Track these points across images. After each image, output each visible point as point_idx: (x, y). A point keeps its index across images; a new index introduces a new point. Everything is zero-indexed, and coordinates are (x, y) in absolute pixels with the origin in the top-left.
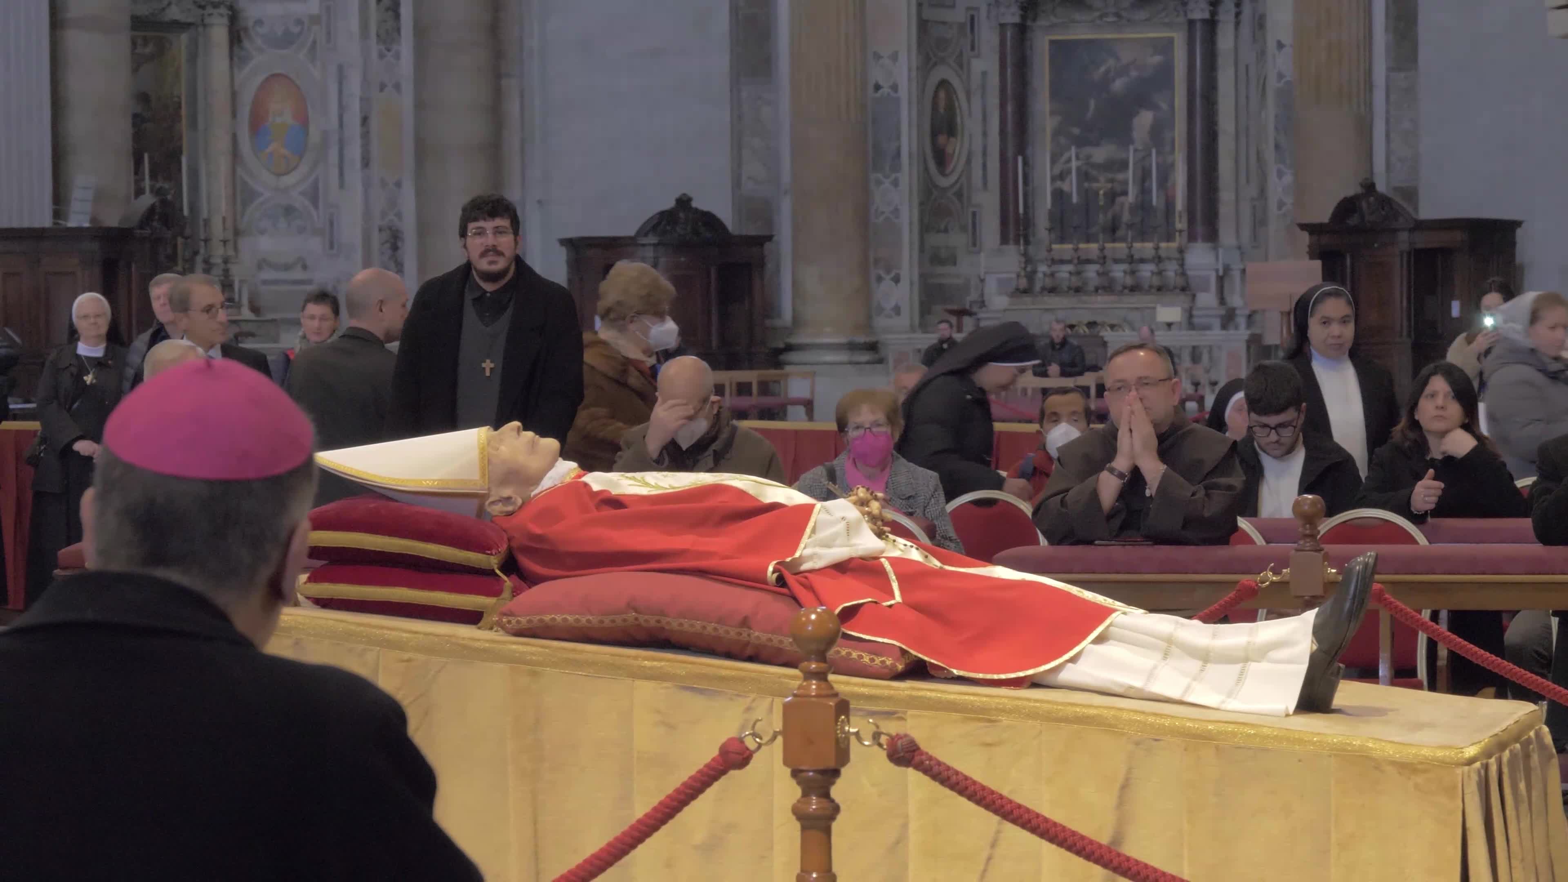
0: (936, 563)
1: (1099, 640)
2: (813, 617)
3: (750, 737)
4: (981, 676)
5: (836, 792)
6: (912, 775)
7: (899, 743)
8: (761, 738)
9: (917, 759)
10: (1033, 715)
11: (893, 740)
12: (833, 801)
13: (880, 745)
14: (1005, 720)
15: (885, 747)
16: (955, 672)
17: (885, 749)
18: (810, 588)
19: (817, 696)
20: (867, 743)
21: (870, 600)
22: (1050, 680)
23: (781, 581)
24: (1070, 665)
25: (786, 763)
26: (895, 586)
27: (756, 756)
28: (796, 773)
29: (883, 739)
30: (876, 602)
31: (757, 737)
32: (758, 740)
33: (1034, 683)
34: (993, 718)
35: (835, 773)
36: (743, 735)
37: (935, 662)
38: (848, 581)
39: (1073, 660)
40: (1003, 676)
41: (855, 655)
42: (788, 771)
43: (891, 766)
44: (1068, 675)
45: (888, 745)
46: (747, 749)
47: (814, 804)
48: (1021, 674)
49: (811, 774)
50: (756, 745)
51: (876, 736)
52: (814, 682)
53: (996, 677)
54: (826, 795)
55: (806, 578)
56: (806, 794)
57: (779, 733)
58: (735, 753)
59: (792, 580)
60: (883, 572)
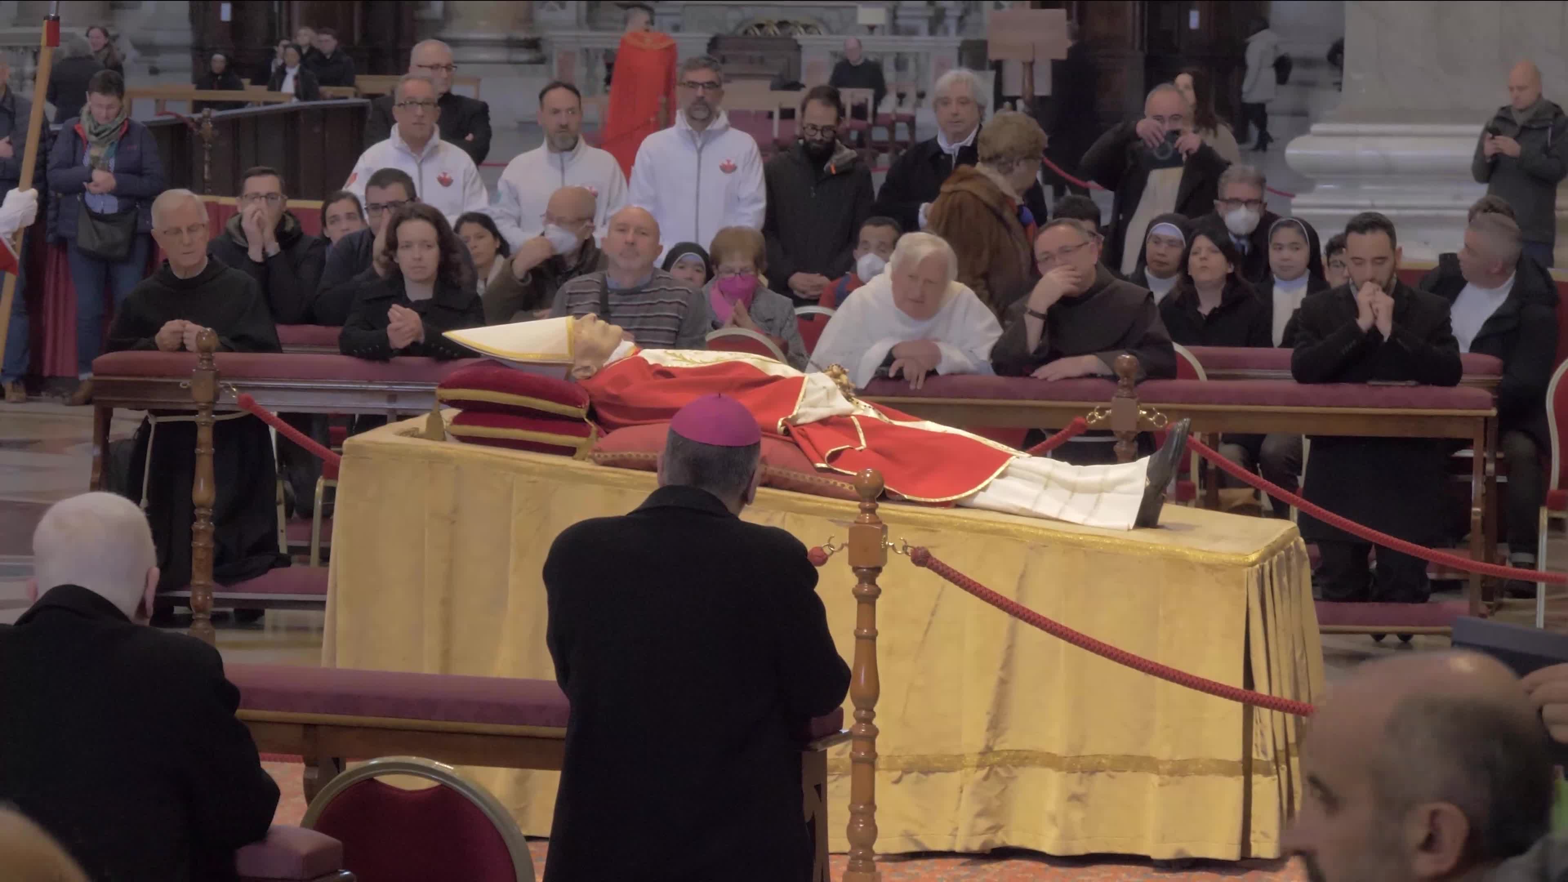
0: (885, 419)
1: (1002, 476)
2: (868, 475)
3: (827, 547)
4: (923, 499)
5: (880, 581)
6: (924, 571)
7: (920, 551)
8: (833, 547)
9: (930, 561)
10: (962, 528)
11: (915, 550)
12: (877, 586)
13: (907, 553)
14: (943, 531)
15: (910, 554)
16: (906, 496)
17: (909, 556)
18: (806, 437)
19: (870, 523)
20: (899, 552)
21: (848, 446)
22: (967, 504)
23: (787, 432)
24: (981, 493)
25: (850, 563)
26: (861, 435)
27: (829, 559)
28: (855, 570)
29: (909, 550)
30: (852, 448)
31: (831, 547)
32: (832, 549)
33: (958, 505)
34: (935, 529)
35: (878, 570)
36: (823, 546)
37: (892, 489)
38: (828, 432)
39: (984, 489)
40: (937, 500)
41: (839, 484)
42: (850, 568)
43: (913, 565)
44: (981, 500)
45: (912, 553)
46: (825, 554)
47: (866, 589)
48: (949, 499)
49: (865, 570)
50: (830, 551)
51: (905, 548)
52: (868, 515)
53: (932, 500)
54: (873, 583)
55: (803, 430)
56: (861, 582)
57: (846, 545)
58: (817, 556)
59: (793, 431)
60: (852, 426)
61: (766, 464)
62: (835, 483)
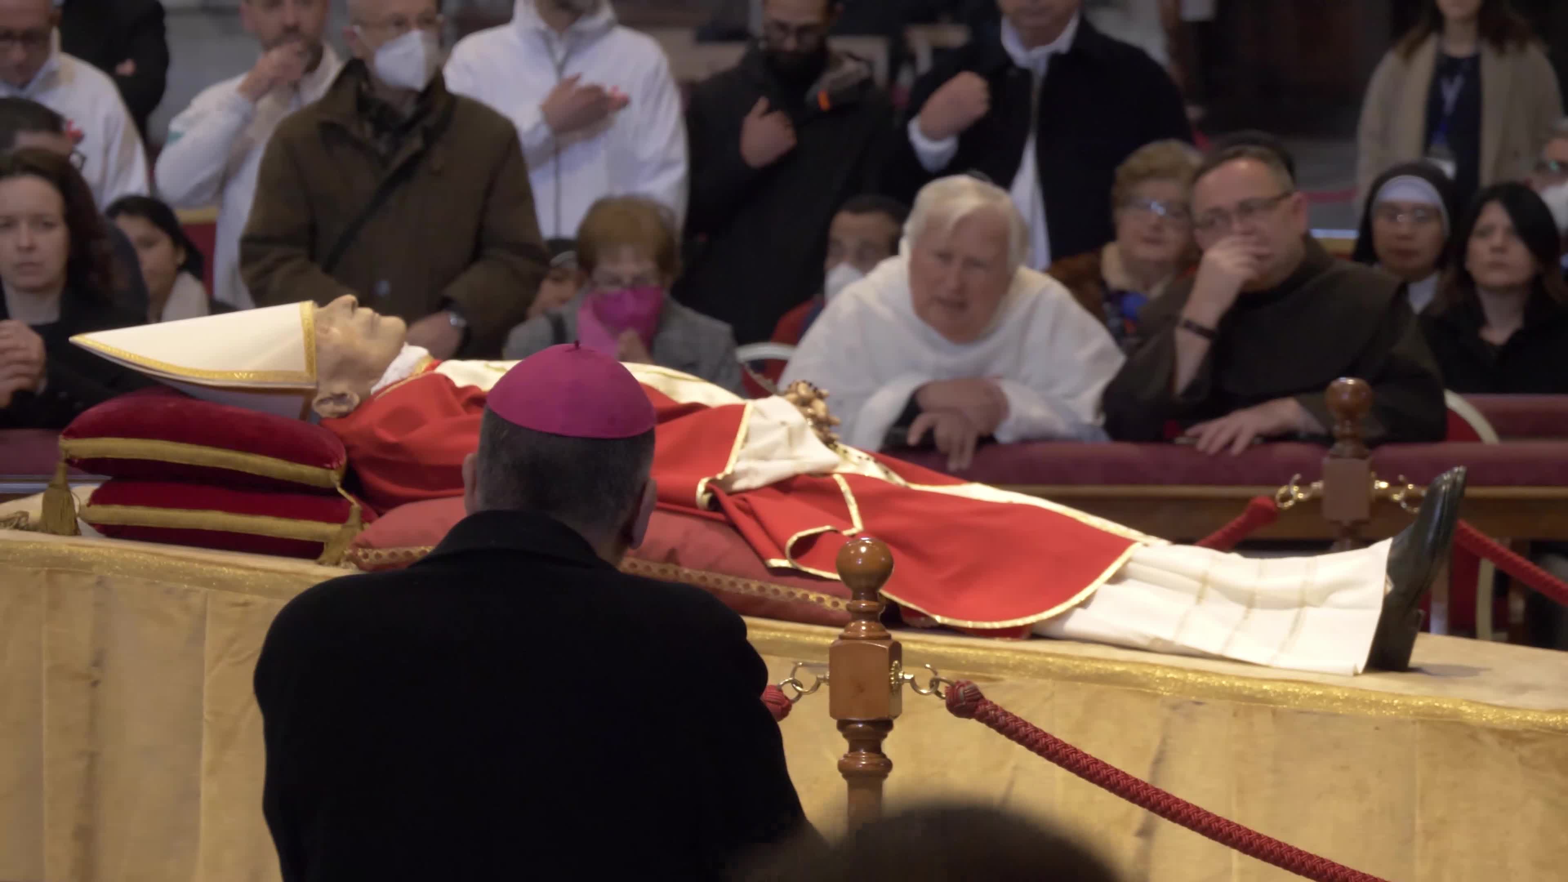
0: (898, 480)
1: (1117, 579)
2: (863, 549)
3: (790, 684)
4: (970, 624)
5: (890, 746)
6: (974, 726)
7: (961, 690)
8: (801, 686)
9: (981, 708)
10: (1045, 672)
11: (953, 688)
12: (884, 756)
13: (938, 694)
15: (944, 696)
16: (938, 619)
17: (943, 698)
18: (751, 513)
19: (869, 638)
20: (924, 691)
21: (828, 528)
22: (1054, 630)
23: (715, 503)
24: (1079, 611)
25: (833, 714)
26: (854, 509)
27: (795, 707)
28: (843, 726)
29: (942, 688)
30: (836, 532)
31: (797, 685)
32: (799, 688)
33: (1034, 633)
35: (885, 725)
36: (781, 683)
37: (912, 606)
38: (792, 504)
39: (1083, 604)
40: (997, 625)
41: (813, 597)
42: (834, 722)
43: (951, 716)
44: (1077, 623)
45: (947, 694)
46: (786, 698)
47: (863, 760)
48: (1019, 622)
49: (860, 726)
50: (796, 694)
51: (934, 683)
52: (864, 622)
53: (987, 625)
54: (876, 749)
55: (745, 500)
56: (853, 749)
57: (824, 680)
58: (773, 703)
59: (728, 503)
60: (835, 492)
61: (678, 564)
62: (807, 596)
